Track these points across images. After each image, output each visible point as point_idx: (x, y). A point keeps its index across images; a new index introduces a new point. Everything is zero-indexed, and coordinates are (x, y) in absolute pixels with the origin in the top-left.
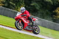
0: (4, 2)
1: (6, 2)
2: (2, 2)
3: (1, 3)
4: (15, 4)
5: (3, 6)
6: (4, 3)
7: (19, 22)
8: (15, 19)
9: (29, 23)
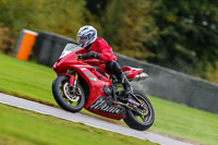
0: (156, 43)
1: (160, 46)
2: (144, 44)
3: (144, 49)
4: (193, 54)
5: (149, 60)
6: (152, 49)
7: (68, 81)
8: (55, 69)
9: (110, 87)
